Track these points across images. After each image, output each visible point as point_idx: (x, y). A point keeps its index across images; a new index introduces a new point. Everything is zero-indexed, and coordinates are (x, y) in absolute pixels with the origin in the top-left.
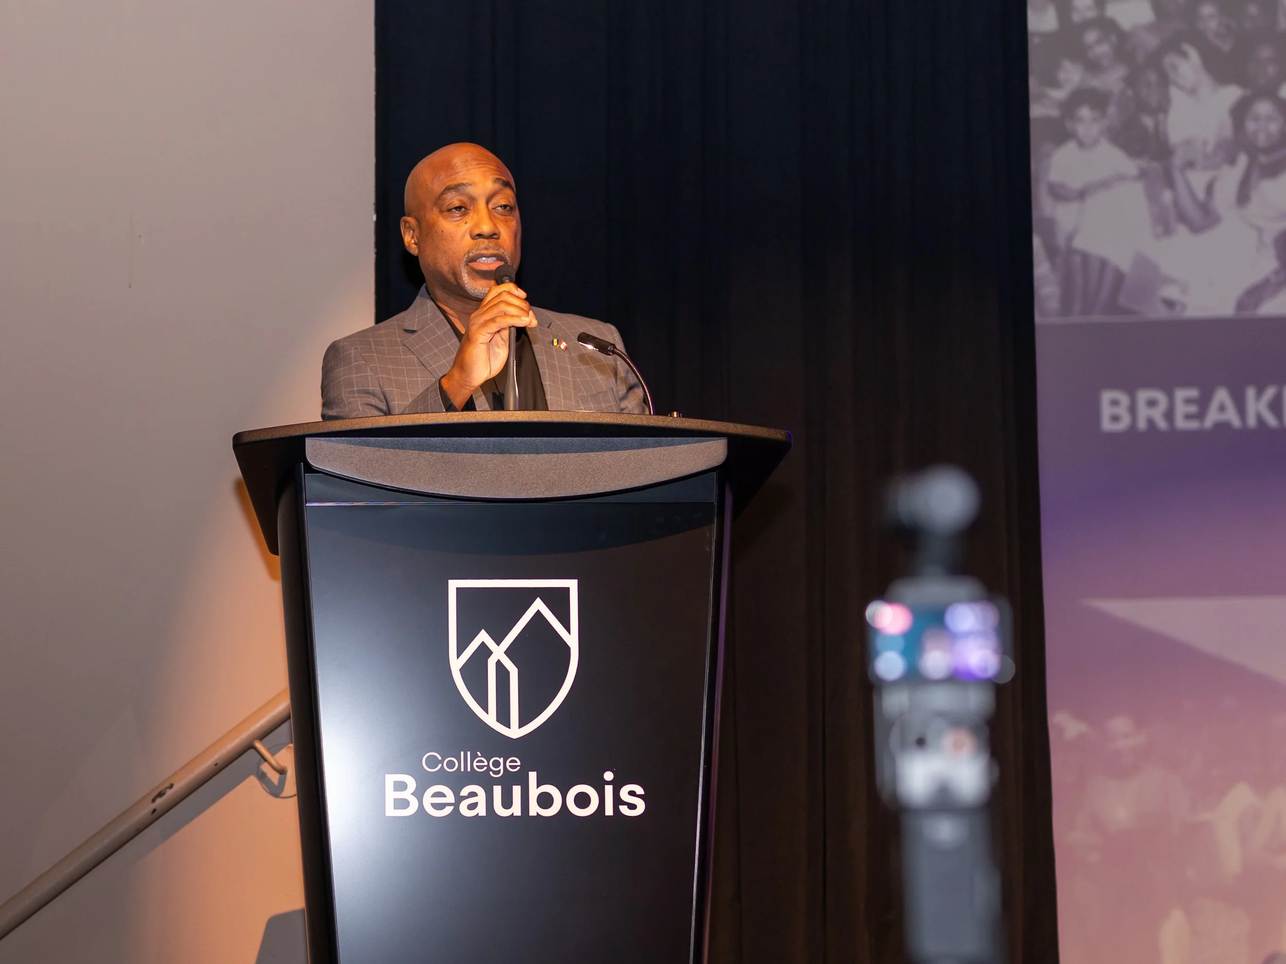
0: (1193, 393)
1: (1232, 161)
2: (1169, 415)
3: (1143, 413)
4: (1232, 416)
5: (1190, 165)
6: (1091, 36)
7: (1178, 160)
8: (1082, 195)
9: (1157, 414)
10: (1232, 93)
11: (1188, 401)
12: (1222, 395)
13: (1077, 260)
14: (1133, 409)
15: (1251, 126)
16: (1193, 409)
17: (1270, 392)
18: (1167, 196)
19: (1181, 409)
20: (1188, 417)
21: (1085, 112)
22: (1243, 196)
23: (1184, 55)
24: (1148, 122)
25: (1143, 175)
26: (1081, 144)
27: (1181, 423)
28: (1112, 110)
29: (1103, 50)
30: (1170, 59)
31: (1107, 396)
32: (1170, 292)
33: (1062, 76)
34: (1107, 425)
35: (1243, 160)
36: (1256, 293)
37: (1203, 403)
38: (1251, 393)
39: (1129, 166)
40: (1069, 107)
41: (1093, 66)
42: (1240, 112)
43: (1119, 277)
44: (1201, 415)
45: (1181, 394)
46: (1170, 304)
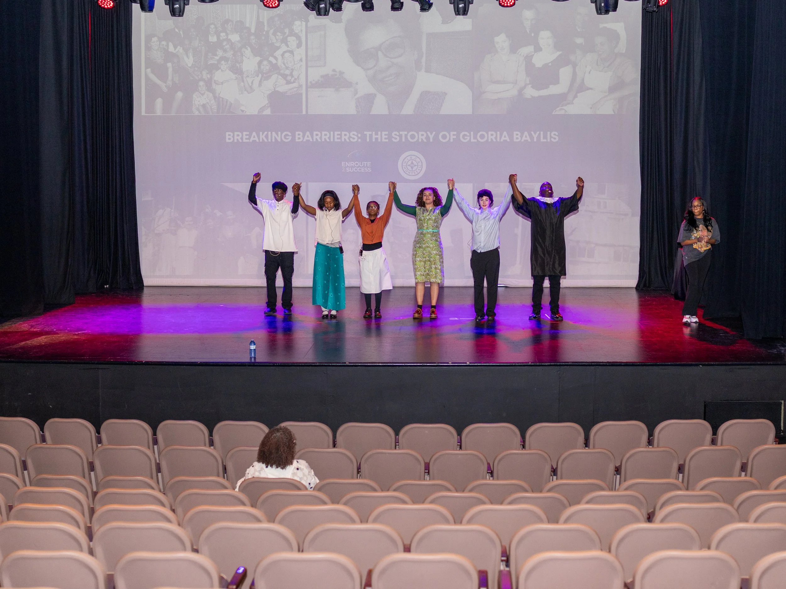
0: (248, 133)
1: (258, 76)
2: (242, 138)
3: (236, 137)
4: (256, 139)
5: (248, 76)
6: (225, 43)
7: (245, 76)
8: (222, 83)
9: (239, 138)
10: (258, 59)
11: (246, 135)
12: (254, 134)
13: (221, 99)
14: (233, 137)
15: (262, 67)
16: (248, 137)
17: (266, 133)
18: (242, 84)
19: (245, 137)
20: (246, 139)
21: (223, 62)
22: (260, 85)
23: (247, 48)
24: (238, 65)
25: (237, 78)
26: (222, 70)
27: (245, 140)
28: (229, 62)
29: (227, 47)
30: (243, 50)
31: (227, 133)
32: (242, 108)
33: (218, 53)
34: (227, 141)
35: (260, 75)
36: (262, 109)
37: (250, 135)
38: (261, 133)
39: (234, 76)
40: (219, 61)
41: (225, 51)
42: (260, 63)
43: (231, 104)
44: (249, 139)
45: (245, 133)
46: (243, 111)
